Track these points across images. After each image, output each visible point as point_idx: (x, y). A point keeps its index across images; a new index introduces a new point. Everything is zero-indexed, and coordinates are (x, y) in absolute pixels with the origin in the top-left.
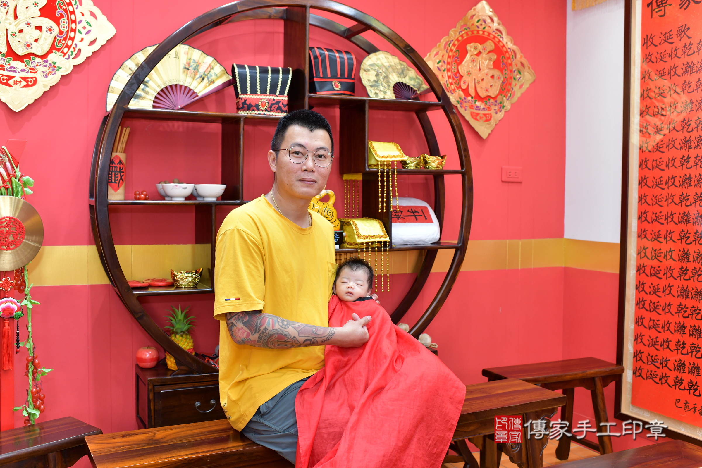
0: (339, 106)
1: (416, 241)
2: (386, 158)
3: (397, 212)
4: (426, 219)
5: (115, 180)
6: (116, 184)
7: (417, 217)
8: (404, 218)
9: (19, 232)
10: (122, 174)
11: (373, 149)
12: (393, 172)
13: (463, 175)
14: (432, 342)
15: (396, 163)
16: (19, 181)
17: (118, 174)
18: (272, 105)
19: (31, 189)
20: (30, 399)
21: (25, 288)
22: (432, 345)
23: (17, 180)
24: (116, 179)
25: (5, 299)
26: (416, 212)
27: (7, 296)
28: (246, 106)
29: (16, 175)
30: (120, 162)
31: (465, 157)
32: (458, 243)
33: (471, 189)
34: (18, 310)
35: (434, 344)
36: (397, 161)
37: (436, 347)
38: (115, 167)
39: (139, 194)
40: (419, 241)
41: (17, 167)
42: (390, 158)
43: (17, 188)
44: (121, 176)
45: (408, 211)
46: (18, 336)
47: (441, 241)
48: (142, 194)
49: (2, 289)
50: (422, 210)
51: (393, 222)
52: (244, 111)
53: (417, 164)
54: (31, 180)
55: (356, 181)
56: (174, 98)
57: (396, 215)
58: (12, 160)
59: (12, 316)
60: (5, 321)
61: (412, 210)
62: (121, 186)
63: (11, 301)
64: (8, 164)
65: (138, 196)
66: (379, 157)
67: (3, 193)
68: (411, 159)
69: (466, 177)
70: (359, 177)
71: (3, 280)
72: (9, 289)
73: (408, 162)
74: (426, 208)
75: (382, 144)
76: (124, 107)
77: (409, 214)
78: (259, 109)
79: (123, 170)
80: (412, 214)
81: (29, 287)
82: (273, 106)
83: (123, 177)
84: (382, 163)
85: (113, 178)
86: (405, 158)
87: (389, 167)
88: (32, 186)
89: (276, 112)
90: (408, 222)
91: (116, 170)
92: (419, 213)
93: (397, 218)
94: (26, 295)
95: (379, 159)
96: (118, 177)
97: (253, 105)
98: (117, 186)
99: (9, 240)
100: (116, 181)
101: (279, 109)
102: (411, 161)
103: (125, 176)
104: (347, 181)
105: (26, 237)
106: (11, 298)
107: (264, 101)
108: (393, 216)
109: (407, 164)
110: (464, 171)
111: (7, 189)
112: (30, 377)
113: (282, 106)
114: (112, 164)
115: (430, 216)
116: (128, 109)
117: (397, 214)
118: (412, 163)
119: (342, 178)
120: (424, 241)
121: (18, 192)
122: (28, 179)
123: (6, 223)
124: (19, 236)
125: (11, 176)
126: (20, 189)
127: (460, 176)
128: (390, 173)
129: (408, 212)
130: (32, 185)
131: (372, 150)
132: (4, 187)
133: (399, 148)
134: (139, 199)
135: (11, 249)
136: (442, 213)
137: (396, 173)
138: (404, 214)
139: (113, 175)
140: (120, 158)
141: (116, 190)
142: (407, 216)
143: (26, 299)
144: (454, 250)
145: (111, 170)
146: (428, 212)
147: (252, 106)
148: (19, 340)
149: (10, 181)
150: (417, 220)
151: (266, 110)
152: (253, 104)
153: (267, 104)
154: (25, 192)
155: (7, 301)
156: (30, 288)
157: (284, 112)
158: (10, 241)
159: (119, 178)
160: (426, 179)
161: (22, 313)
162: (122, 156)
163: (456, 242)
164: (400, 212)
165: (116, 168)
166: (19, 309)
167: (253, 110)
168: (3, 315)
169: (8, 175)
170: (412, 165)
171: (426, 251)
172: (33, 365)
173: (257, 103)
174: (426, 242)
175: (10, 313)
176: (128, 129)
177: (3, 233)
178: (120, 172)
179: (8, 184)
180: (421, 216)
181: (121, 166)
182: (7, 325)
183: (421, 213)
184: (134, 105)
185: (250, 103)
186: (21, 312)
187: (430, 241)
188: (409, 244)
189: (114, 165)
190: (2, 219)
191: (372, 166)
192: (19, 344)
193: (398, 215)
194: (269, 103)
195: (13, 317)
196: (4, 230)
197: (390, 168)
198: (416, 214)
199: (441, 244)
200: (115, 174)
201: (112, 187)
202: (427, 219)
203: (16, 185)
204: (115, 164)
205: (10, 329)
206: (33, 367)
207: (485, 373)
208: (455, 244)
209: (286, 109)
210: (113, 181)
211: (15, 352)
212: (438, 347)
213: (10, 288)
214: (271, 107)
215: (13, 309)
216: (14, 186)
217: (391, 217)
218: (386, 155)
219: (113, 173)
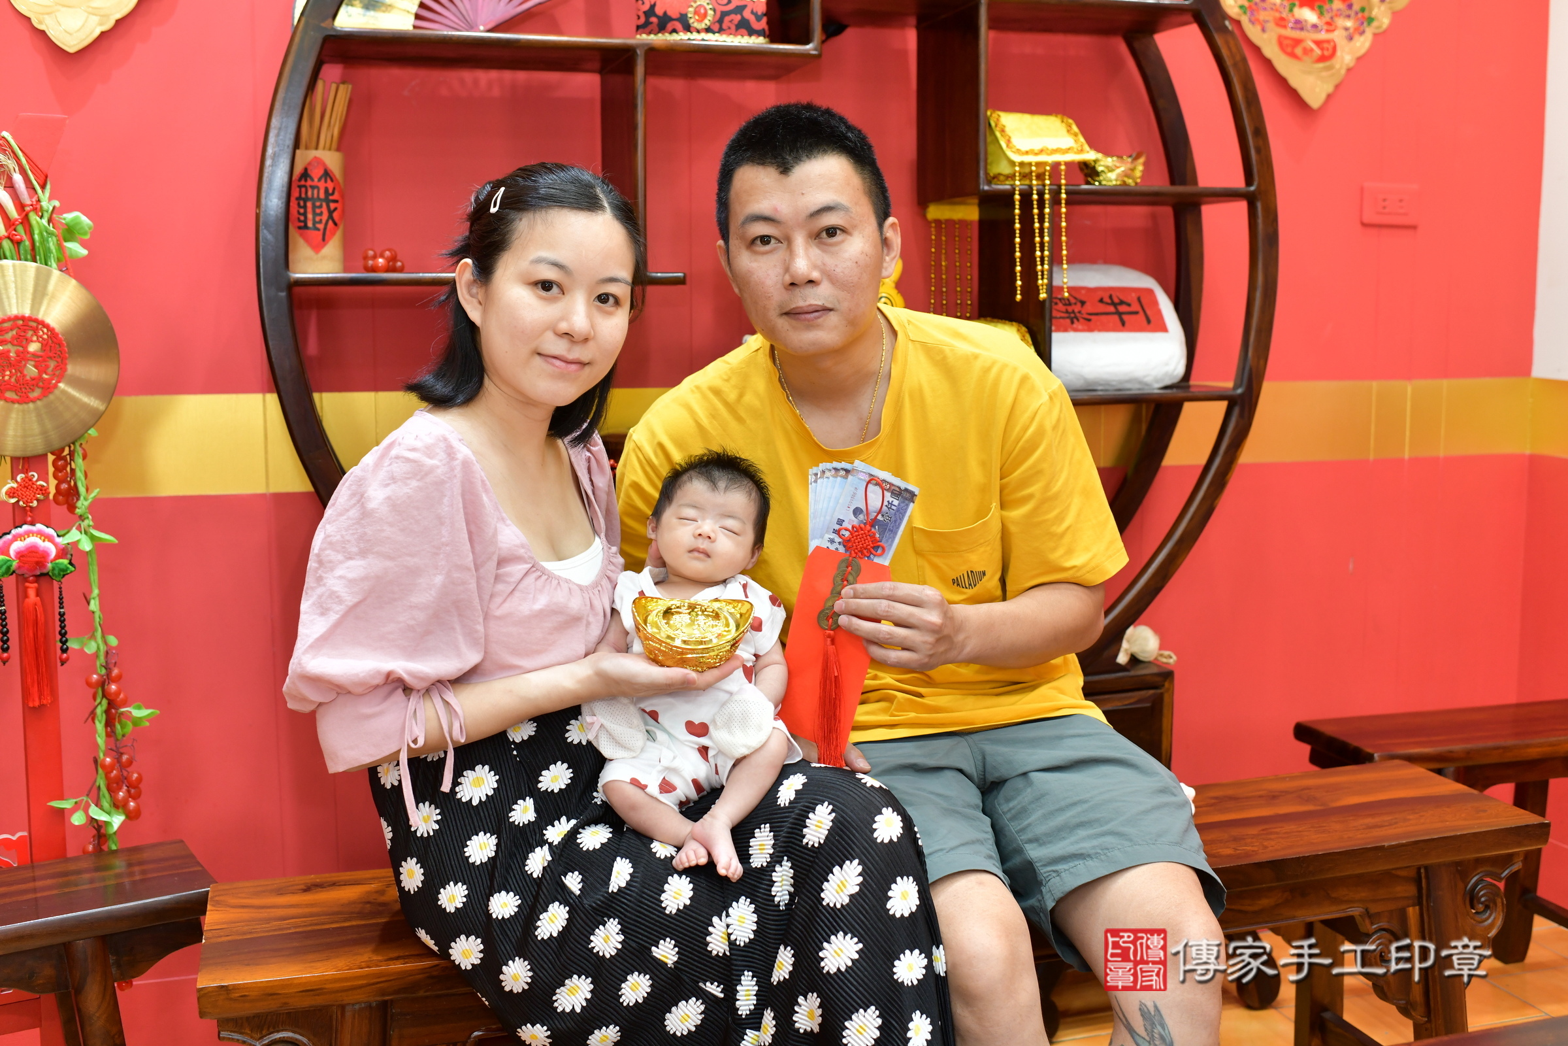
0: (913, 21)
1: (1121, 382)
2: (1036, 154)
3: (1070, 304)
4: (1149, 321)
5: (314, 223)
6: (317, 232)
7: (1125, 317)
8: (1089, 320)
9: (51, 354)
10: (332, 206)
11: (1003, 131)
12: (1056, 194)
13: (1251, 200)
14: (1162, 647)
15: (1063, 167)
16: (50, 221)
17: (321, 206)
18: (724, 14)
19: (84, 244)
20: (101, 782)
21: (78, 499)
22: (1161, 655)
23: (44, 221)
24: (317, 219)
25: (26, 527)
26: (1122, 302)
27: (29, 519)
28: (654, 20)
29: (41, 207)
30: (327, 174)
31: (1258, 151)
32: (1235, 388)
33: (1273, 239)
34: (58, 557)
35: (1166, 653)
36: (1067, 164)
37: (1171, 661)
38: (313, 187)
39: (375, 257)
40: (1129, 381)
41: (43, 187)
42: (1048, 154)
43: (44, 241)
44: (331, 212)
45: (1101, 301)
46: (62, 621)
47: (1192, 383)
48: (382, 256)
49: (18, 501)
50: (1139, 299)
51: (1058, 330)
52: (649, 33)
53: (1126, 175)
54: (85, 221)
55: (963, 223)
56: (468, 6)
57: (1067, 312)
58: (27, 167)
59: (45, 571)
60: (27, 584)
61: (1111, 297)
62: (330, 238)
63: (40, 534)
64: (18, 178)
65: (370, 262)
66: (1018, 151)
67: (8, 254)
68: (1109, 161)
69: (1259, 205)
70: (969, 212)
71: (19, 477)
72: (35, 504)
73: (1100, 169)
74: (1150, 292)
75: (1026, 118)
76: (323, 25)
77: (1102, 308)
78: (688, 28)
79: (336, 196)
80: (1112, 309)
81: (86, 499)
82: (727, 19)
83: (335, 215)
84: (1027, 170)
85: (310, 216)
86: (1090, 155)
87: (1045, 179)
88: (87, 237)
89: (735, 35)
90: (1100, 330)
91: (315, 196)
92: (1129, 305)
93: (1068, 321)
94: (82, 518)
95: (1017, 158)
96: (321, 214)
97: (674, 16)
98: (321, 237)
99: (24, 376)
100: (318, 226)
101: (744, 27)
102: (1107, 167)
103: (343, 211)
104: (938, 222)
105: (71, 369)
106: (39, 526)
107: (700, 6)
108: (1055, 314)
109: (1097, 174)
110: (1253, 193)
111: (17, 243)
112: (100, 726)
113: (752, 18)
114: (306, 181)
115: (1159, 313)
116: (335, 30)
117: (1070, 309)
118: (1111, 170)
119: (924, 216)
120: (1140, 382)
121: (47, 252)
122: (77, 218)
123: (14, 332)
124: (52, 364)
125: (27, 209)
126: (52, 244)
127: (1243, 206)
128: (1047, 196)
129: (1100, 305)
130: (85, 234)
131: (998, 134)
132: (8, 237)
133: (1075, 128)
134: (374, 269)
135: (33, 401)
136: (1194, 307)
137: (1064, 196)
138: (1088, 308)
139: (309, 210)
140: (324, 164)
141: (317, 248)
142: (1097, 314)
143: (79, 528)
144: (1223, 405)
145: (303, 196)
146: (1155, 303)
147: (671, 19)
148: (66, 633)
149: (26, 221)
150: (1123, 324)
151: (708, 30)
152: (673, 13)
153: (711, 13)
154: (68, 253)
155: (28, 533)
156: (90, 500)
157: (758, 33)
158: (28, 378)
159: (325, 217)
160: (1154, 217)
161: (71, 563)
162: (332, 160)
163: (1230, 385)
164: (1079, 305)
165: (316, 191)
166: (62, 552)
167: (674, 31)
168: (19, 567)
169: (20, 206)
170: (1112, 176)
171: (1152, 406)
172: (104, 696)
173: (683, 12)
174: (1147, 384)
175: (38, 563)
176: (342, 87)
177: (8, 357)
178: (328, 201)
179: (20, 229)
180: (1136, 313)
181: (330, 185)
182: (32, 593)
183: (1135, 307)
184: (350, 19)
185: (665, 13)
186: (66, 562)
187: (1157, 381)
188: (1100, 388)
189: (309, 183)
190: (4, 321)
191: (1002, 178)
192: (66, 641)
193: (1073, 312)
194: (714, 10)
195: (47, 574)
196: (9, 351)
197: (1048, 182)
198: (1122, 308)
199: (1192, 390)
200: (314, 207)
201: (307, 240)
202: (1154, 323)
203: (41, 234)
204: (313, 180)
205: (39, 603)
206: (105, 702)
207: (1303, 732)
208: (1227, 389)
209: (763, 24)
210: (310, 224)
211: (59, 664)
212: (1177, 662)
213: (38, 500)
214: (720, 21)
215: (45, 554)
216: (36, 237)
217: (1051, 318)
218: (1037, 148)
219: (309, 204)
